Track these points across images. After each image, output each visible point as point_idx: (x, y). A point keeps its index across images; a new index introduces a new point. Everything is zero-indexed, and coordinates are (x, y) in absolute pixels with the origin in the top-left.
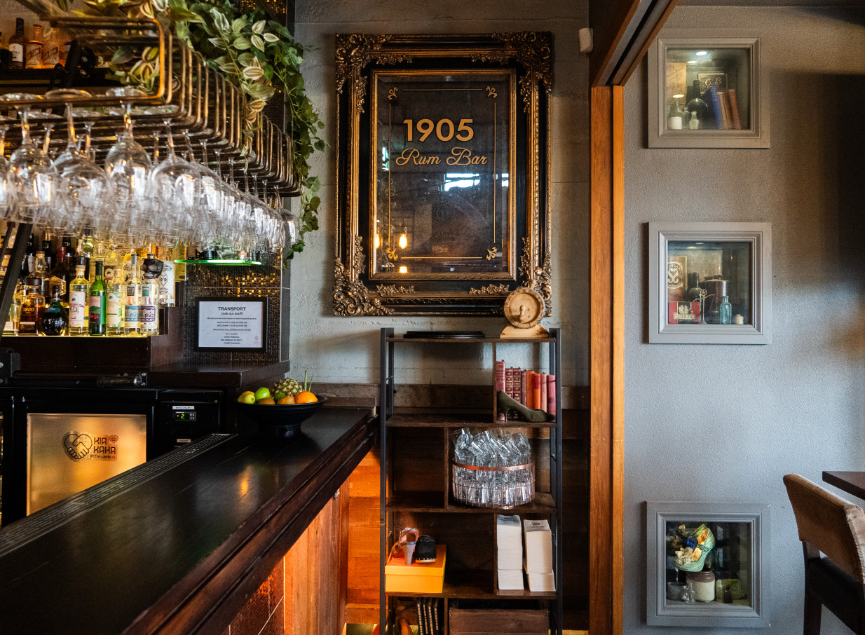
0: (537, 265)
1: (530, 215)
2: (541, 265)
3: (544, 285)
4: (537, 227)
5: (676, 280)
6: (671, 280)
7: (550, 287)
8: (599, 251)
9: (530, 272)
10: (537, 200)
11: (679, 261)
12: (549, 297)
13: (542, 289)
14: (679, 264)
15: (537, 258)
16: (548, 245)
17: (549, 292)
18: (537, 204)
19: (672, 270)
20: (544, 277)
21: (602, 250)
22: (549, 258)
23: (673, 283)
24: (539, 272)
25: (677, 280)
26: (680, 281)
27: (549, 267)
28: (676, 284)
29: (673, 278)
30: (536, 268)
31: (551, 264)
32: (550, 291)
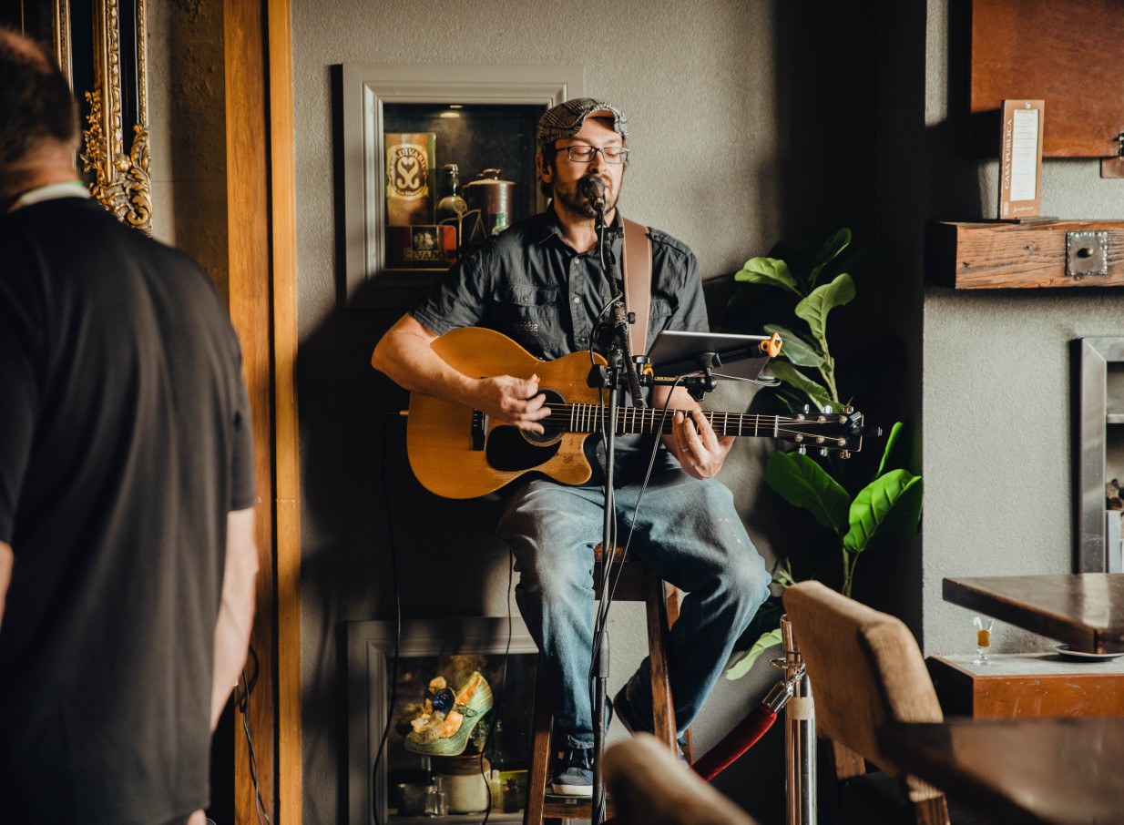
0: (118, 150)
1: (101, 44)
2: (128, 149)
3: (134, 192)
4: (116, 70)
5: (413, 182)
6: (404, 182)
7: (149, 197)
8: (242, 122)
9: (104, 165)
10: (114, 13)
11: (420, 143)
12: (146, 218)
13: (130, 201)
14: (419, 148)
15: (119, 135)
16: (141, 107)
17: (144, 207)
18: (114, 22)
19: (405, 160)
20: (134, 176)
21: (248, 120)
22: (145, 135)
23: (408, 189)
24: (125, 165)
25: (417, 182)
26: (422, 184)
27: (143, 153)
28: (412, 190)
29: (408, 177)
30: (118, 157)
31: (149, 148)
32: (149, 204)
